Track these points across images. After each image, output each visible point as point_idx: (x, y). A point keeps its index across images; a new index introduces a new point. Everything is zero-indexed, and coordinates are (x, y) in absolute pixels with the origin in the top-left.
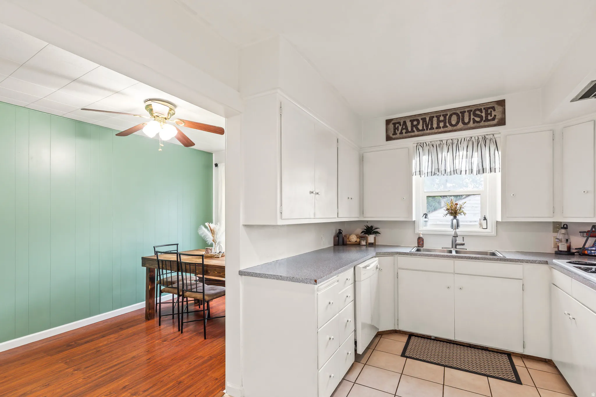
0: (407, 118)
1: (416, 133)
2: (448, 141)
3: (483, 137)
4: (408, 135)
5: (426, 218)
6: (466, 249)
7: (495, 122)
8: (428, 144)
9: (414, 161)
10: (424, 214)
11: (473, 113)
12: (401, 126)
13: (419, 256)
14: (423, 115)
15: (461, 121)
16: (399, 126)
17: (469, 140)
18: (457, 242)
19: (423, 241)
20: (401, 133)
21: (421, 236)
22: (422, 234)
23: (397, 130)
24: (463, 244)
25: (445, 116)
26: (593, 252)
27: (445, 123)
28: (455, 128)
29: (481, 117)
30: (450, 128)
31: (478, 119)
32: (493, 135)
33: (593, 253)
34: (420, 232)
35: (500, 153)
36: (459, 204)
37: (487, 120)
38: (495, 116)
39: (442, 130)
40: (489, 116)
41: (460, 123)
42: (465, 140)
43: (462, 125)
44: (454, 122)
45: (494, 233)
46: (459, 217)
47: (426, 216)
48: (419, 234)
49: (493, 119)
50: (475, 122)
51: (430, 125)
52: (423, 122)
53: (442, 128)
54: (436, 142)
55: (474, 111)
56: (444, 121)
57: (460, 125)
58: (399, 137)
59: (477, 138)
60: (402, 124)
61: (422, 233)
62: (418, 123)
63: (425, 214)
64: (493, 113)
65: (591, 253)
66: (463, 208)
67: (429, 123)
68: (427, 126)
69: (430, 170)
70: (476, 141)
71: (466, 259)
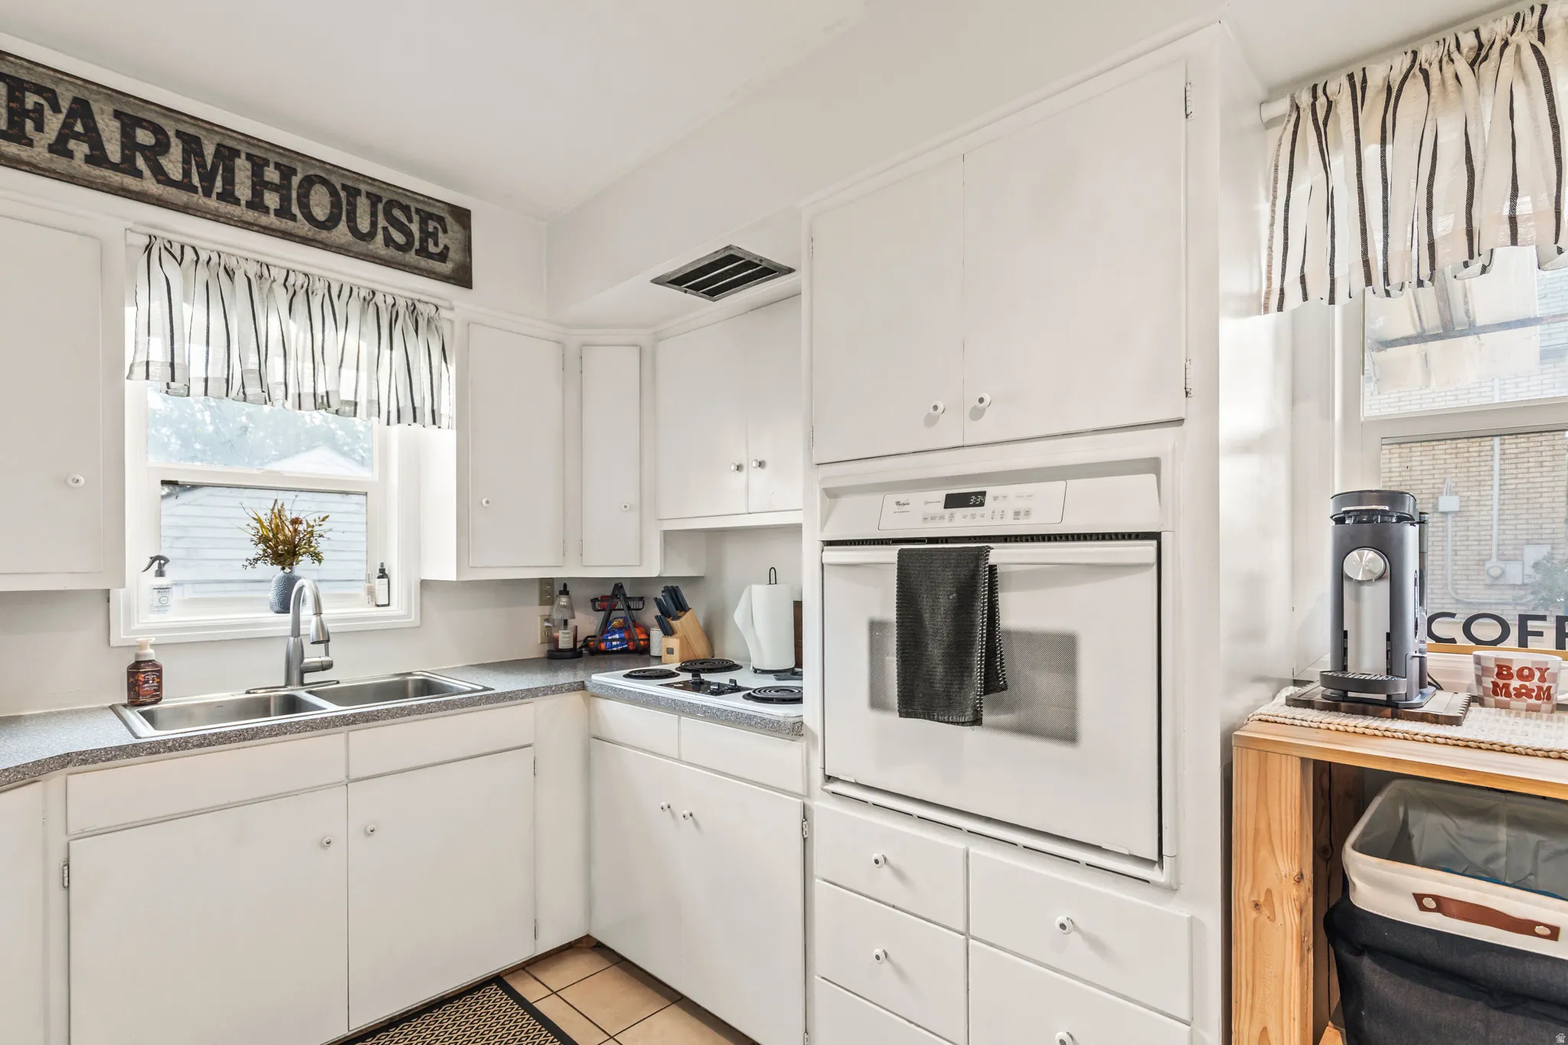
0: (99, 93)
1: (150, 185)
2: (292, 274)
3: (410, 303)
4: (104, 177)
5: (160, 573)
6: (338, 682)
7: (447, 268)
8: (204, 257)
9: (130, 312)
10: (154, 559)
11: (384, 208)
12: (62, 117)
13: (200, 745)
14: (186, 122)
15: (344, 218)
16: (48, 112)
17: (368, 298)
18: (306, 661)
19: (160, 677)
20: (59, 147)
21: (150, 653)
22: (153, 646)
23: (29, 125)
24: (326, 667)
25: (287, 172)
26: (614, 643)
27: (285, 200)
28: (323, 235)
29: (408, 234)
30: (303, 227)
31: (399, 238)
32: (437, 309)
33: (615, 646)
34: (141, 639)
35: (452, 368)
36: (304, 522)
37: (423, 251)
38: (446, 248)
39: (271, 220)
40: (431, 242)
41: (343, 226)
42: (355, 293)
43: (349, 237)
44: (320, 213)
45: (414, 619)
46: (304, 567)
47: (160, 566)
48: (141, 646)
49: (442, 257)
50: (389, 241)
51: (219, 178)
52: (186, 153)
53: (272, 212)
54: (242, 262)
55: (386, 203)
56: (283, 189)
57: (341, 233)
58: (43, 165)
59: (390, 301)
60: (65, 105)
61: (153, 640)
62: (163, 146)
63: (158, 558)
64: (443, 240)
65: (612, 647)
66: (321, 536)
67: (215, 166)
68: (208, 179)
69: (217, 371)
70: (387, 309)
71: (393, 717)
